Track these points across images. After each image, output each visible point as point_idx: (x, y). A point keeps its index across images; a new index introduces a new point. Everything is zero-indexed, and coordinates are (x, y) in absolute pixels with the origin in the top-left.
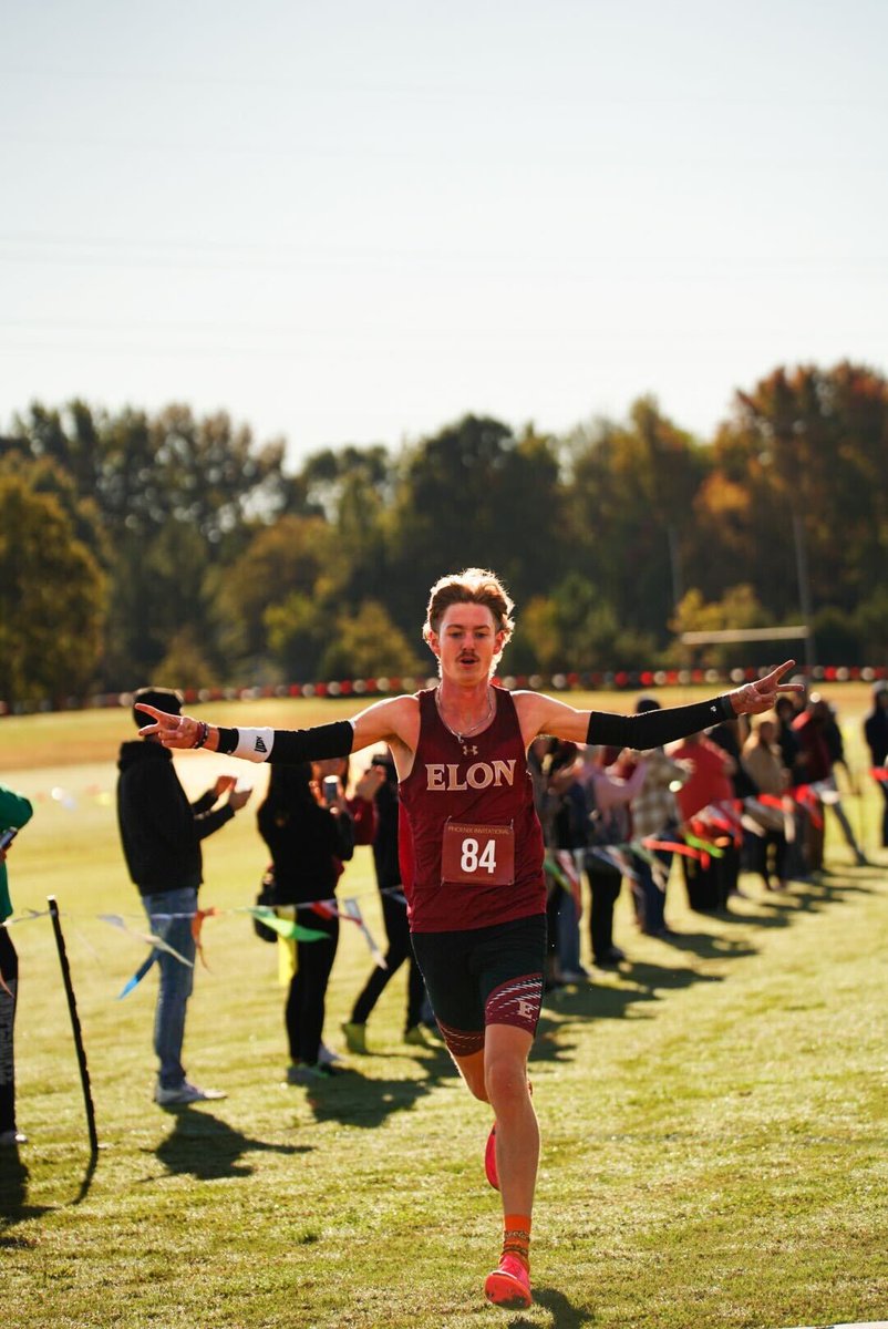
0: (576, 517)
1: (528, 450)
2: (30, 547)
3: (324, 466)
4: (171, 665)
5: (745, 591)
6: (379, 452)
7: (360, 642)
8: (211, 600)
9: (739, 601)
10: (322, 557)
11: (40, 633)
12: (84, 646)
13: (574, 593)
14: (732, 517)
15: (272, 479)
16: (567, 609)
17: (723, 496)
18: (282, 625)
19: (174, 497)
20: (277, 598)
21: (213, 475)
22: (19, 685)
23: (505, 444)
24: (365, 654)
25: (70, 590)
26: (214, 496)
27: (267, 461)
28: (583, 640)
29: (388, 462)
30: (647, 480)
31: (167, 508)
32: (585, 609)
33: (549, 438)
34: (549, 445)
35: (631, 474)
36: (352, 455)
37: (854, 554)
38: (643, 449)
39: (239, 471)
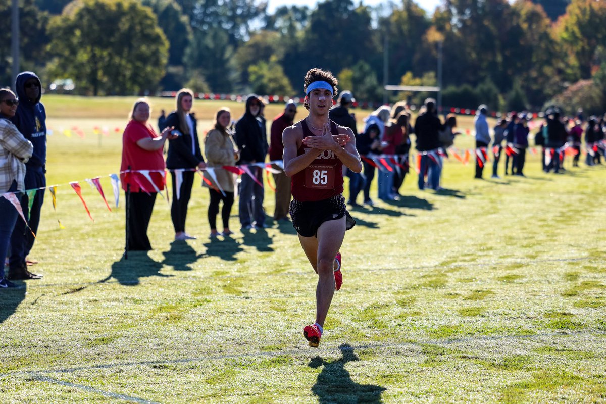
0: (376, 39)
1: (358, 11)
2: (138, 28)
3: (283, 11)
4: (192, 82)
5: (432, 74)
6: (306, 8)
7: (271, 80)
8: (228, 60)
9: (429, 78)
10: (274, 47)
11: (139, 64)
12: (156, 71)
13: (361, 68)
14: (436, 45)
15: (262, 16)
16: (357, 74)
17: (434, 36)
18: (255, 73)
19: (223, 19)
20: (254, 62)
21: (239, 11)
22: (128, 85)
23: (350, 8)
24: (272, 85)
25: (153, 48)
26: (239, 20)
27: (261, 7)
28: (362, 88)
29: (309, 13)
30: (405, 27)
31: (220, 23)
32: (364, 75)
33: (369, 7)
34: (368, 10)
35: (399, 23)
36: (295, 8)
37: (484, 64)
38: (405, 15)
39: (249, 10)
